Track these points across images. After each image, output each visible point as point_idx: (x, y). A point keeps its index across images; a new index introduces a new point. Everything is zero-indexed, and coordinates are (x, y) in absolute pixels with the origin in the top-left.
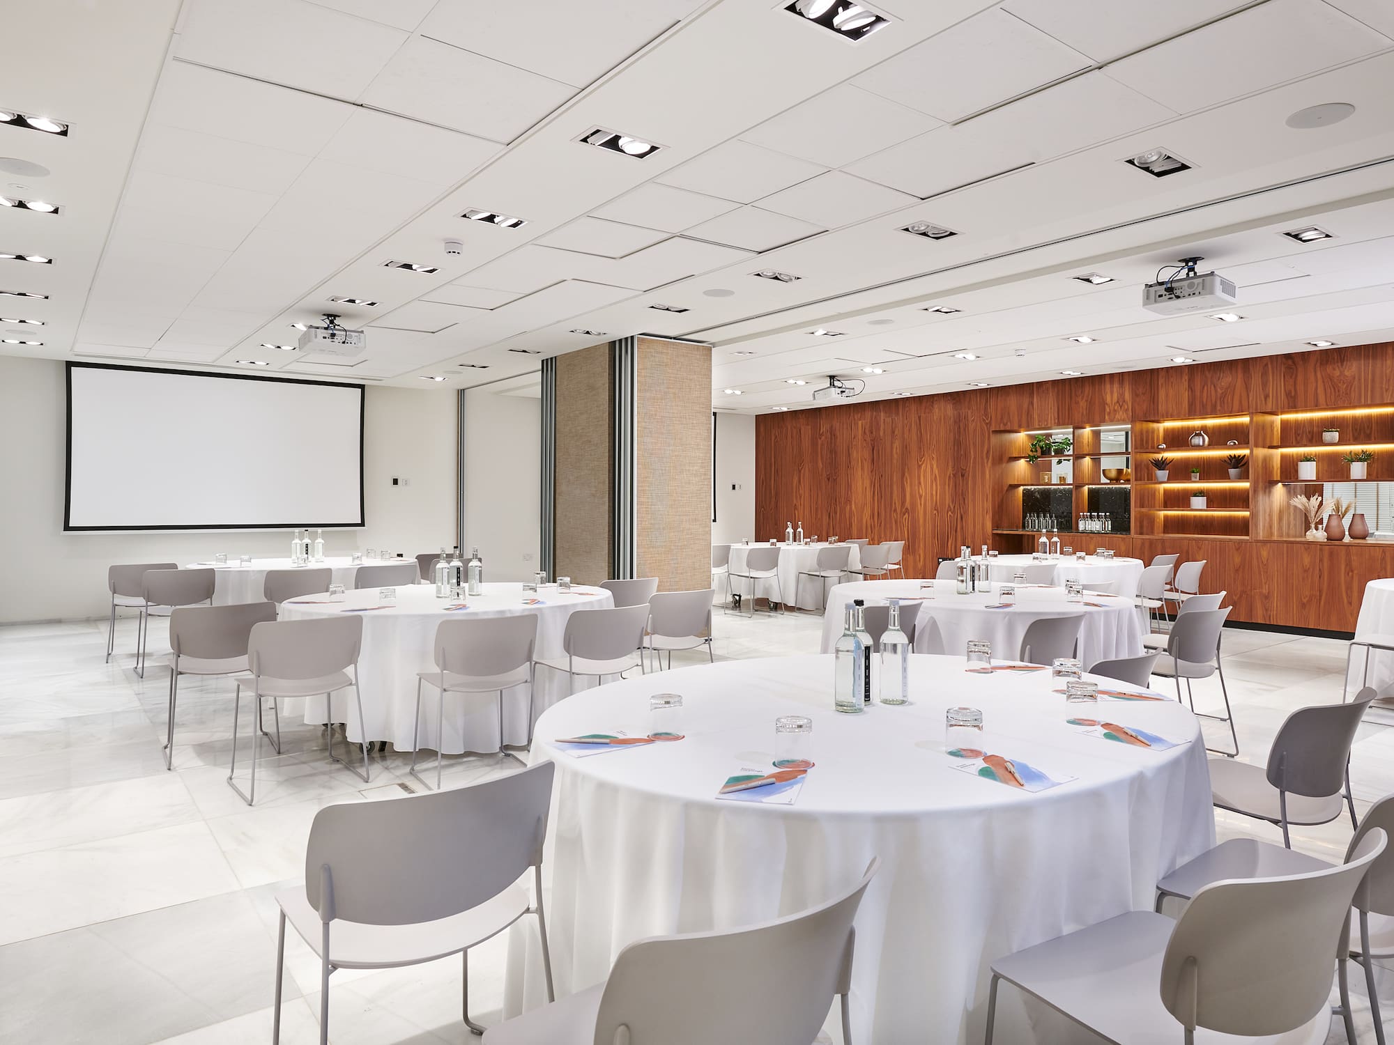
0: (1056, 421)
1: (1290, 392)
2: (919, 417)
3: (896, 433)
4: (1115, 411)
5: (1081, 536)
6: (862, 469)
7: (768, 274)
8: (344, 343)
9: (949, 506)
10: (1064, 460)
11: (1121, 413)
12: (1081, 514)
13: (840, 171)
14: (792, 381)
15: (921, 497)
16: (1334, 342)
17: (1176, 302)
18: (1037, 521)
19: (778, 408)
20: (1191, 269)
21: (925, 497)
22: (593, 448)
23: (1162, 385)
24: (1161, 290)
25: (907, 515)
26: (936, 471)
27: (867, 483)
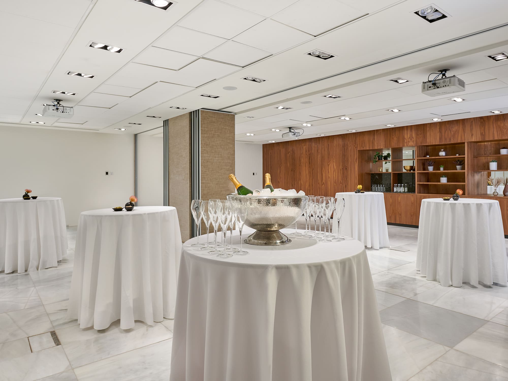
0: (384, 146)
1: (482, 133)
2: (328, 145)
3: (319, 151)
4: (408, 141)
5: (395, 194)
6: (305, 166)
7: (250, 79)
8: (63, 112)
9: (341, 182)
10: (388, 162)
11: (411, 142)
12: (395, 185)
13: (271, 19)
14: (273, 130)
15: (329, 178)
16: (502, 111)
17: (437, 90)
18: (377, 188)
19: (271, 141)
20: (444, 75)
21: (331, 178)
22: (183, 159)
23: (428, 130)
24: (430, 85)
25: (323, 185)
26: (335, 167)
27: (307, 172)
